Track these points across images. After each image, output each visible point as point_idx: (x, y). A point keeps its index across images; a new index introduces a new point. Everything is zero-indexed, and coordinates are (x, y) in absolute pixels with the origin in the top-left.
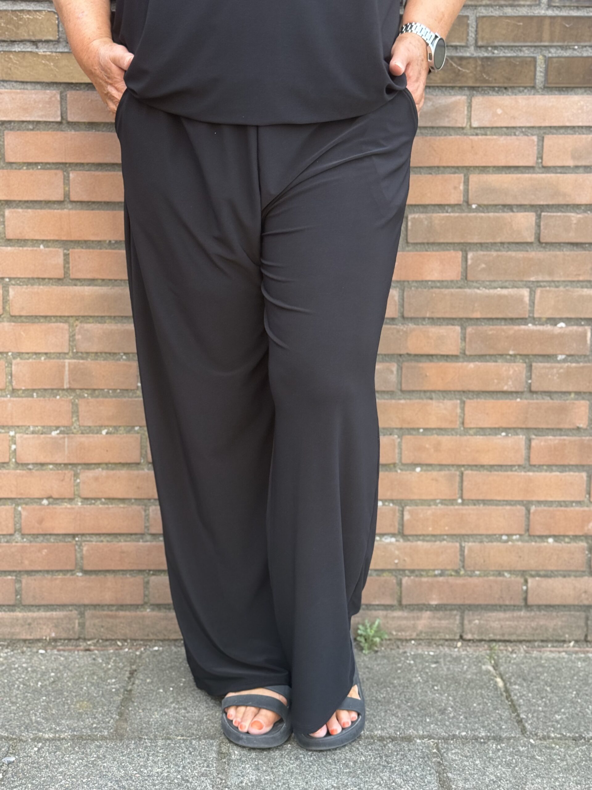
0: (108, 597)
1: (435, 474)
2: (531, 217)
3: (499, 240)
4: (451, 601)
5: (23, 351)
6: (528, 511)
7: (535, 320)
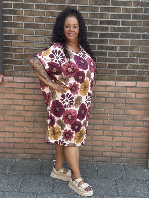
0: (38, 153)
1: (89, 136)
2: (104, 99)
3: (99, 102)
4: (91, 155)
5: (26, 115)
6: (103, 142)
7: (105, 114)
